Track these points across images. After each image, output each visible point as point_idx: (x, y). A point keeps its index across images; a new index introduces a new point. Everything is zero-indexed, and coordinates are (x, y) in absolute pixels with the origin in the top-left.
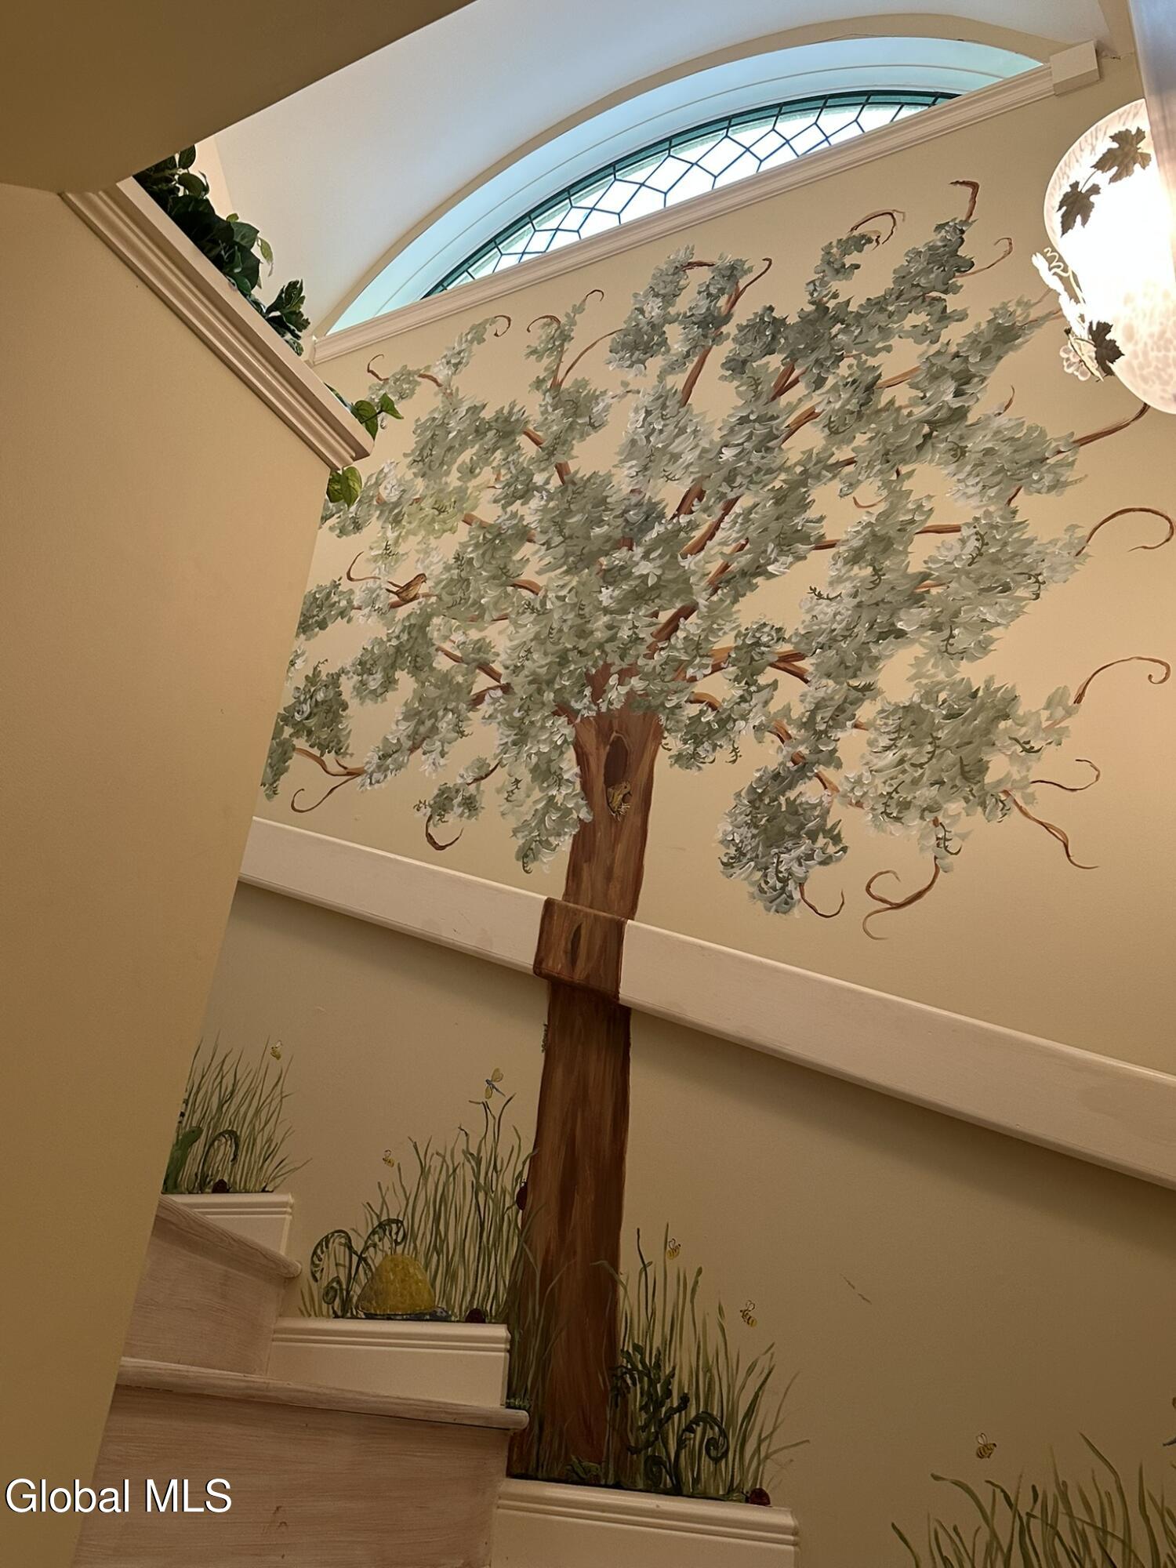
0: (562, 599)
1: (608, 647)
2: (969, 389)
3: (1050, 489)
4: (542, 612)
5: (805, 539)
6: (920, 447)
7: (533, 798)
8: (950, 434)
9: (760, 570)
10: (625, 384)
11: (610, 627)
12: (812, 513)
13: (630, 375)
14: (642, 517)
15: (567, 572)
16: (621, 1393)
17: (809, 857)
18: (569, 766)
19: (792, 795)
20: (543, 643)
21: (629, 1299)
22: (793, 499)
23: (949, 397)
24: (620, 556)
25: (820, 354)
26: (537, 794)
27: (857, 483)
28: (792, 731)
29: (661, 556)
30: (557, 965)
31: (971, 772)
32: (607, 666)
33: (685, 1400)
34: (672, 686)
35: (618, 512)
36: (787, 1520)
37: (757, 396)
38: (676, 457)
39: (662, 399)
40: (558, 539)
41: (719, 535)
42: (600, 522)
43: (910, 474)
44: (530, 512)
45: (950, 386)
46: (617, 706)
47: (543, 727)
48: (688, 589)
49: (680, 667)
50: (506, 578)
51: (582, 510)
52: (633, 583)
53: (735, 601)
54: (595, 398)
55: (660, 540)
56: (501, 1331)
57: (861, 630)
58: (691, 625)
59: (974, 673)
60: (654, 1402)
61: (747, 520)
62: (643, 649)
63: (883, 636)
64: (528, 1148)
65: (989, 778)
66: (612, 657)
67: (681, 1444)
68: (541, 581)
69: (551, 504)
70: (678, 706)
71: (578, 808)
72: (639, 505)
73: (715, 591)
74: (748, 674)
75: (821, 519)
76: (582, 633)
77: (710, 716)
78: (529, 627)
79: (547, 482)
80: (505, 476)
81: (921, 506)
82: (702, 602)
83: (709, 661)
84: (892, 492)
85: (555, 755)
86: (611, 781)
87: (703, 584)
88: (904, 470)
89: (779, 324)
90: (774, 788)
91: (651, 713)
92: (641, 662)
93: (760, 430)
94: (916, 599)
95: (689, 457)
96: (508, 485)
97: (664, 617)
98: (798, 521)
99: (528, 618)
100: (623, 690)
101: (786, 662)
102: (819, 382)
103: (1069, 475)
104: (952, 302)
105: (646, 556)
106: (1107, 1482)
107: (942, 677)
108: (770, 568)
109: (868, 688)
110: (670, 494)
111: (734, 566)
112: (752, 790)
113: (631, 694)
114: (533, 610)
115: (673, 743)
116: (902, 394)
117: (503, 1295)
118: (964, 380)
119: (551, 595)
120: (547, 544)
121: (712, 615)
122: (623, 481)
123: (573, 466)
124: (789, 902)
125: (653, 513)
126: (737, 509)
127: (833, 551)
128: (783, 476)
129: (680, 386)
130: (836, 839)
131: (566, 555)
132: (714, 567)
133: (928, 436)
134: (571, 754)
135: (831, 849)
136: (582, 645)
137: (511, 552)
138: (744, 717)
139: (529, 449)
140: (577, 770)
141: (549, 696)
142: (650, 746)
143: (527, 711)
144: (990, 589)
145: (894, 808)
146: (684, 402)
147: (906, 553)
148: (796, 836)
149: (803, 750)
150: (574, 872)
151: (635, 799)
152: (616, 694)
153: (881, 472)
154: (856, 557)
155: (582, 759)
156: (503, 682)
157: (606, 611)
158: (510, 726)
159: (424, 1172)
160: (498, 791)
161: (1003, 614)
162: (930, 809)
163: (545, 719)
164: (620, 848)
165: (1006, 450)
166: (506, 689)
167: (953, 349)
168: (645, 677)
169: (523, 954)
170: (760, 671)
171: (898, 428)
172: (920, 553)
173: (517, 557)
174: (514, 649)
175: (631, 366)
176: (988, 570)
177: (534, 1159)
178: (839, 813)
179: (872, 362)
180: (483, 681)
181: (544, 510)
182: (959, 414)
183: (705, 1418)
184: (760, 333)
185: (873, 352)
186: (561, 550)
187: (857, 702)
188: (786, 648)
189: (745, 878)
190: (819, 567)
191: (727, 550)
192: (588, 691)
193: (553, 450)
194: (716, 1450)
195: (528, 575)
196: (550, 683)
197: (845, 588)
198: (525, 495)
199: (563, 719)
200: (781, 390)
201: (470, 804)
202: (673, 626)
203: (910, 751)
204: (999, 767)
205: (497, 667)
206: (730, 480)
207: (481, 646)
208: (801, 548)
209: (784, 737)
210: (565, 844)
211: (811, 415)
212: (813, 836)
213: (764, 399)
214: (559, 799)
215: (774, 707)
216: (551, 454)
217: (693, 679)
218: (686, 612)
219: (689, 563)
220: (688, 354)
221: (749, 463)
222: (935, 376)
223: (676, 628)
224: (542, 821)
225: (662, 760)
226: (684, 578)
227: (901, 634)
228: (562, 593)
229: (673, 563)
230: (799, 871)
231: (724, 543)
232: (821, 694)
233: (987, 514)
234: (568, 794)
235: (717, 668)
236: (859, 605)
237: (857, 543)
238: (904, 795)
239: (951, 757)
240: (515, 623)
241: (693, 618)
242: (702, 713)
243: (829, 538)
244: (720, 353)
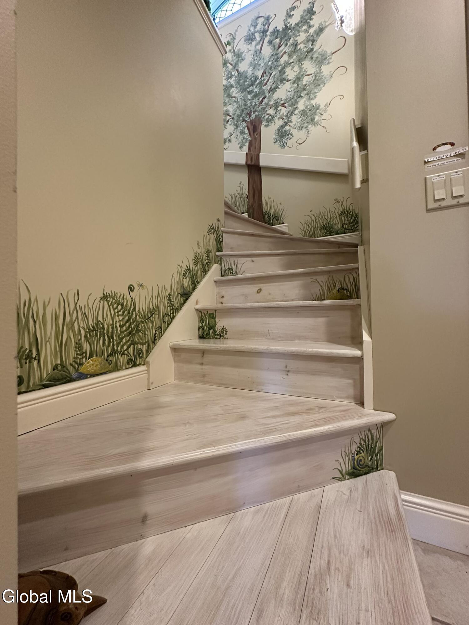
0: (241, 99)
1: (251, 107)
2: (314, 43)
3: (328, 64)
4: (237, 102)
5: (285, 80)
6: (305, 58)
7: (240, 138)
8: (310, 54)
9: (277, 87)
10: (248, 49)
11: (251, 103)
12: (286, 74)
13: (249, 47)
14: (254, 79)
15: (241, 93)
16: (264, 217)
17: (288, 139)
18: (246, 131)
19: (284, 129)
20: (238, 108)
21: (264, 206)
22: (282, 72)
23: (310, 46)
24: (251, 88)
25: (286, 38)
26: (241, 137)
27: (293, 67)
28: (284, 118)
29: (259, 87)
30: (249, 162)
31: (312, 120)
32: (251, 111)
33: (273, 216)
34: (263, 113)
35: (250, 79)
36: (287, 224)
37: (275, 49)
38: (260, 65)
39: (256, 52)
40: (239, 86)
41: (269, 81)
42: (246, 81)
43: (304, 64)
44: (232, 81)
45: (310, 43)
46: (254, 118)
47: (241, 125)
48: (264, 93)
49: (264, 109)
50: (229, 96)
51: (243, 79)
52: (254, 93)
53: (273, 94)
54: (242, 53)
55: (259, 83)
56: (247, 214)
57: (295, 97)
58: (266, 100)
59: (313, 102)
60: (269, 217)
61: (274, 77)
62: (257, 106)
63: (299, 97)
64: (247, 190)
65: (315, 120)
66: (252, 109)
67: (273, 220)
68: (236, 95)
69: (237, 79)
70: (264, 116)
71: (249, 138)
72: (254, 76)
73: (269, 93)
74: (276, 109)
75: (288, 75)
76: (246, 105)
77: (270, 117)
78: (235, 105)
79: (235, 74)
80: (226, 74)
81: (305, 71)
82: (267, 95)
83: (269, 107)
84: (300, 68)
85: (243, 129)
86: (254, 132)
87: (267, 91)
88: (302, 63)
89: (278, 31)
90: (282, 128)
91: (260, 118)
92: (257, 109)
93: (276, 57)
94: (304, 89)
95: (262, 65)
96: (227, 75)
97: (260, 99)
98: (284, 76)
99: (235, 104)
100: (254, 115)
101: (283, 105)
102: (286, 45)
103: (331, 61)
104: (312, 23)
105: (256, 87)
106: (326, 210)
107: (308, 104)
108: (279, 87)
109: (296, 107)
110: (259, 73)
111: (273, 87)
112: (278, 129)
113: (256, 115)
114: (236, 102)
115: (264, 123)
116: (302, 46)
117: (246, 210)
118: (313, 41)
119: (239, 98)
120: (237, 87)
121: (269, 97)
122: (250, 72)
123: (240, 69)
124: (285, 147)
125: (256, 78)
126: (272, 75)
127: (290, 82)
128: (280, 67)
129: (259, 48)
130: (292, 135)
131: (241, 89)
132: (269, 88)
133: (307, 55)
134: (246, 128)
135: (291, 137)
136: (246, 107)
137: (230, 91)
138: (276, 116)
139: (230, 67)
140: (248, 131)
141: (241, 118)
142: (260, 125)
143: (237, 122)
144: (316, 86)
145: (301, 128)
146: (260, 52)
147: (303, 80)
148: (285, 136)
149: (286, 121)
150: (249, 149)
151: (259, 134)
152: (253, 116)
153: (298, 64)
154: (294, 83)
155: (248, 129)
156: (232, 117)
157: (250, 100)
158: (235, 125)
159: (232, 197)
160: (234, 137)
161: (318, 90)
162: (306, 127)
163: (241, 123)
164: (257, 143)
165: (320, 56)
166: (233, 118)
167: (311, 34)
168: (258, 112)
169: (243, 162)
170: (278, 107)
171: (301, 54)
172: (305, 80)
173: (231, 91)
174: (233, 110)
175: (249, 44)
176: (317, 82)
177: (248, 192)
178: (293, 131)
179: (296, 39)
180: (228, 118)
181: (235, 80)
182: (312, 49)
183: (276, 217)
184: (275, 33)
185: (296, 36)
186: (239, 89)
187: (295, 110)
188: (282, 102)
189: (278, 144)
190: (288, 85)
191: (271, 84)
192: (248, 116)
193: (235, 66)
194: (277, 220)
195: (234, 95)
196: (241, 116)
197: (292, 89)
198: (231, 77)
199: (244, 122)
200: (279, 47)
201: (230, 141)
202: (262, 101)
203: (303, 118)
204: (317, 118)
205: (230, 114)
206: (270, 69)
207: (227, 111)
208: (284, 82)
209: (283, 119)
210: (247, 144)
211: (285, 52)
212: (288, 135)
213: (276, 50)
214: (245, 137)
215: (281, 114)
216: (235, 67)
217: (267, 111)
218: (264, 98)
219: (264, 88)
220: (260, 41)
221: (274, 65)
222: (308, 41)
223: (263, 101)
224: (243, 141)
225: (262, 126)
226: (263, 91)
227: (302, 97)
228: (241, 97)
229: (261, 88)
230: (286, 141)
231: (270, 83)
232: (289, 110)
233: (317, 71)
234: (247, 136)
235: (271, 108)
236: (295, 92)
237: (294, 80)
238: (302, 125)
239: (310, 118)
240: (233, 105)
241: (266, 99)
242: (269, 117)
243: (289, 79)
244: (267, 39)
